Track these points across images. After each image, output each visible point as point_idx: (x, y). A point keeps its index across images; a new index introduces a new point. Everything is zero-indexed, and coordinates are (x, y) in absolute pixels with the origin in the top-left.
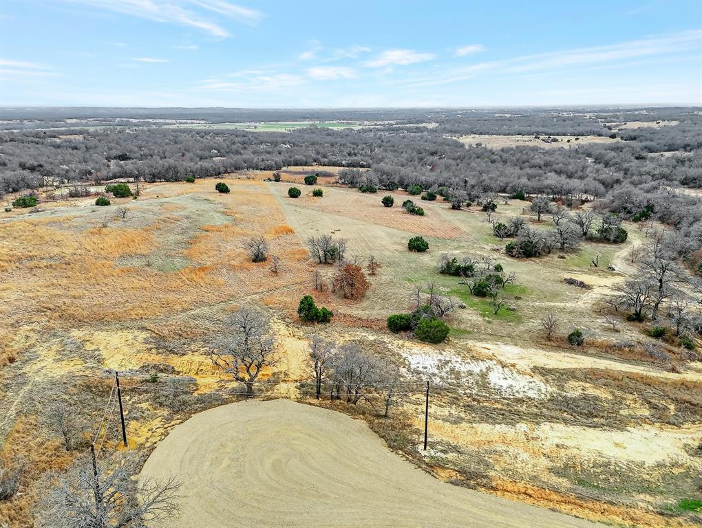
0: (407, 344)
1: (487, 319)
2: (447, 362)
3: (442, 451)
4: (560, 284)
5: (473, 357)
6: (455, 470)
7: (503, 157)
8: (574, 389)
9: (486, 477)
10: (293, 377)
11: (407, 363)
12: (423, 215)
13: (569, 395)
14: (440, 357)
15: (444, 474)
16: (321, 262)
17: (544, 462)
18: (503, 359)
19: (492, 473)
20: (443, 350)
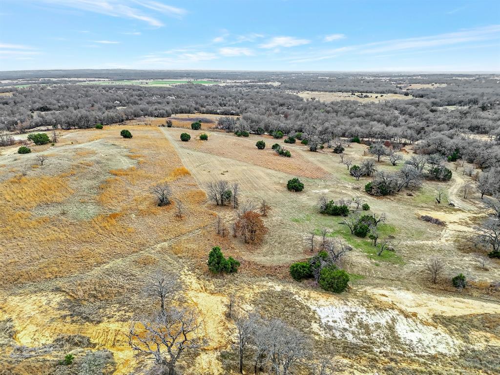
1: (374, 261)
5: (376, 307)
7: (335, 108)
8: (478, 341)
11: (317, 317)
12: (291, 157)
14: (347, 308)
16: (218, 204)
20: (348, 300)
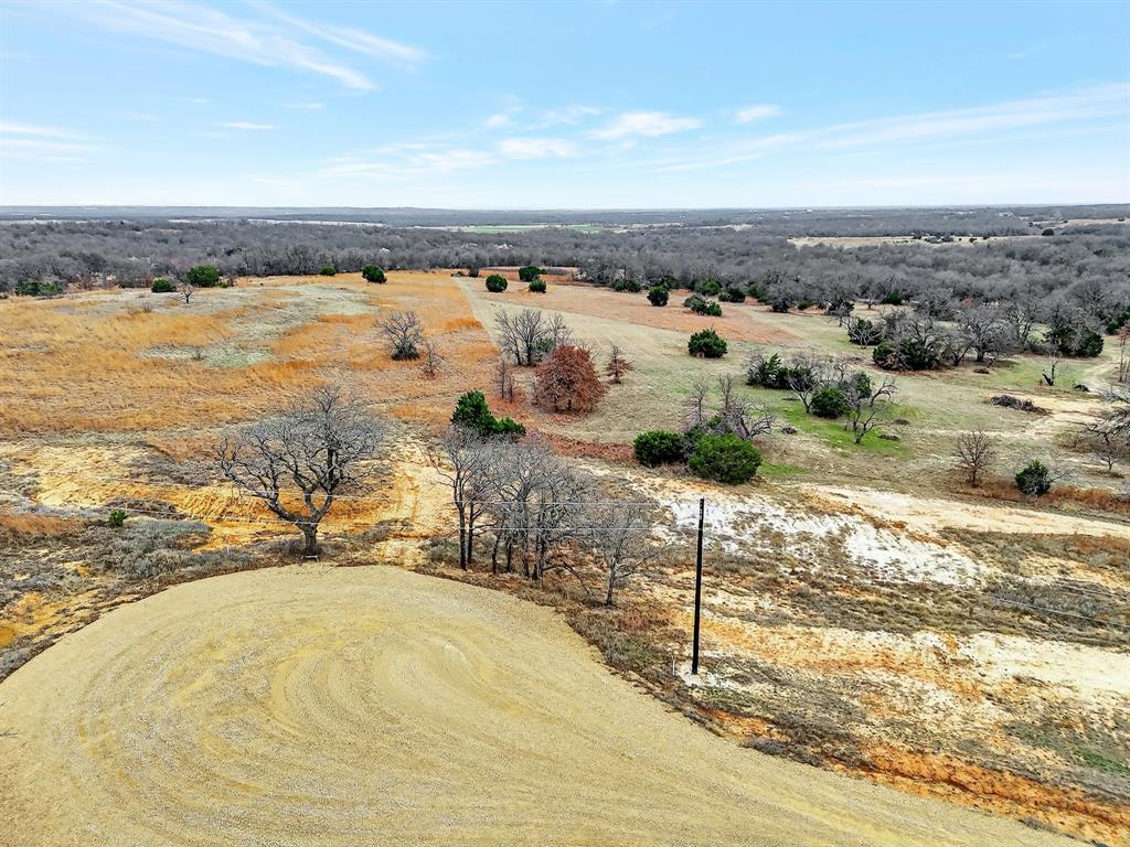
0: (672, 484)
1: (840, 450)
2: (754, 518)
3: (735, 678)
4: (984, 407)
5: (811, 508)
6: (767, 720)
7: (862, 257)
8: (1042, 573)
9: (847, 738)
10: (418, 530)
11: (668, 515)
12: (719, 315)
13: (1030, 582)
14: (740, 507)
15: (738, 727)
16: (520, 363)
17: (990, 713)
18: (877, 514)
19: (862, 731)
20: (749, 497)
